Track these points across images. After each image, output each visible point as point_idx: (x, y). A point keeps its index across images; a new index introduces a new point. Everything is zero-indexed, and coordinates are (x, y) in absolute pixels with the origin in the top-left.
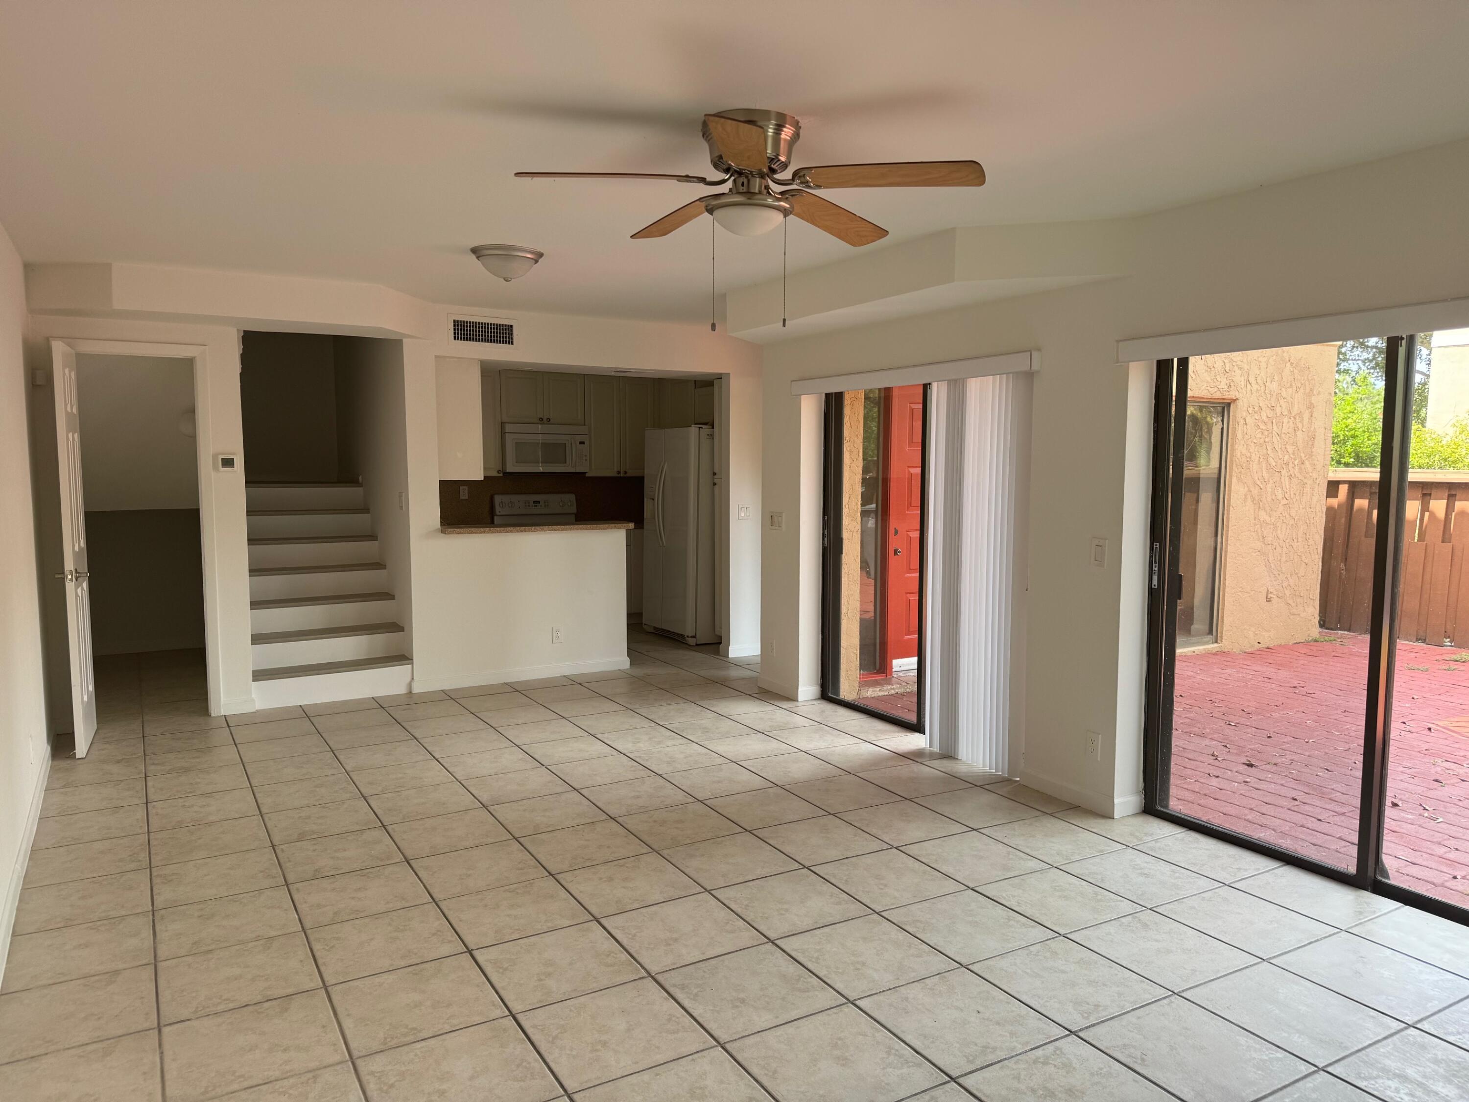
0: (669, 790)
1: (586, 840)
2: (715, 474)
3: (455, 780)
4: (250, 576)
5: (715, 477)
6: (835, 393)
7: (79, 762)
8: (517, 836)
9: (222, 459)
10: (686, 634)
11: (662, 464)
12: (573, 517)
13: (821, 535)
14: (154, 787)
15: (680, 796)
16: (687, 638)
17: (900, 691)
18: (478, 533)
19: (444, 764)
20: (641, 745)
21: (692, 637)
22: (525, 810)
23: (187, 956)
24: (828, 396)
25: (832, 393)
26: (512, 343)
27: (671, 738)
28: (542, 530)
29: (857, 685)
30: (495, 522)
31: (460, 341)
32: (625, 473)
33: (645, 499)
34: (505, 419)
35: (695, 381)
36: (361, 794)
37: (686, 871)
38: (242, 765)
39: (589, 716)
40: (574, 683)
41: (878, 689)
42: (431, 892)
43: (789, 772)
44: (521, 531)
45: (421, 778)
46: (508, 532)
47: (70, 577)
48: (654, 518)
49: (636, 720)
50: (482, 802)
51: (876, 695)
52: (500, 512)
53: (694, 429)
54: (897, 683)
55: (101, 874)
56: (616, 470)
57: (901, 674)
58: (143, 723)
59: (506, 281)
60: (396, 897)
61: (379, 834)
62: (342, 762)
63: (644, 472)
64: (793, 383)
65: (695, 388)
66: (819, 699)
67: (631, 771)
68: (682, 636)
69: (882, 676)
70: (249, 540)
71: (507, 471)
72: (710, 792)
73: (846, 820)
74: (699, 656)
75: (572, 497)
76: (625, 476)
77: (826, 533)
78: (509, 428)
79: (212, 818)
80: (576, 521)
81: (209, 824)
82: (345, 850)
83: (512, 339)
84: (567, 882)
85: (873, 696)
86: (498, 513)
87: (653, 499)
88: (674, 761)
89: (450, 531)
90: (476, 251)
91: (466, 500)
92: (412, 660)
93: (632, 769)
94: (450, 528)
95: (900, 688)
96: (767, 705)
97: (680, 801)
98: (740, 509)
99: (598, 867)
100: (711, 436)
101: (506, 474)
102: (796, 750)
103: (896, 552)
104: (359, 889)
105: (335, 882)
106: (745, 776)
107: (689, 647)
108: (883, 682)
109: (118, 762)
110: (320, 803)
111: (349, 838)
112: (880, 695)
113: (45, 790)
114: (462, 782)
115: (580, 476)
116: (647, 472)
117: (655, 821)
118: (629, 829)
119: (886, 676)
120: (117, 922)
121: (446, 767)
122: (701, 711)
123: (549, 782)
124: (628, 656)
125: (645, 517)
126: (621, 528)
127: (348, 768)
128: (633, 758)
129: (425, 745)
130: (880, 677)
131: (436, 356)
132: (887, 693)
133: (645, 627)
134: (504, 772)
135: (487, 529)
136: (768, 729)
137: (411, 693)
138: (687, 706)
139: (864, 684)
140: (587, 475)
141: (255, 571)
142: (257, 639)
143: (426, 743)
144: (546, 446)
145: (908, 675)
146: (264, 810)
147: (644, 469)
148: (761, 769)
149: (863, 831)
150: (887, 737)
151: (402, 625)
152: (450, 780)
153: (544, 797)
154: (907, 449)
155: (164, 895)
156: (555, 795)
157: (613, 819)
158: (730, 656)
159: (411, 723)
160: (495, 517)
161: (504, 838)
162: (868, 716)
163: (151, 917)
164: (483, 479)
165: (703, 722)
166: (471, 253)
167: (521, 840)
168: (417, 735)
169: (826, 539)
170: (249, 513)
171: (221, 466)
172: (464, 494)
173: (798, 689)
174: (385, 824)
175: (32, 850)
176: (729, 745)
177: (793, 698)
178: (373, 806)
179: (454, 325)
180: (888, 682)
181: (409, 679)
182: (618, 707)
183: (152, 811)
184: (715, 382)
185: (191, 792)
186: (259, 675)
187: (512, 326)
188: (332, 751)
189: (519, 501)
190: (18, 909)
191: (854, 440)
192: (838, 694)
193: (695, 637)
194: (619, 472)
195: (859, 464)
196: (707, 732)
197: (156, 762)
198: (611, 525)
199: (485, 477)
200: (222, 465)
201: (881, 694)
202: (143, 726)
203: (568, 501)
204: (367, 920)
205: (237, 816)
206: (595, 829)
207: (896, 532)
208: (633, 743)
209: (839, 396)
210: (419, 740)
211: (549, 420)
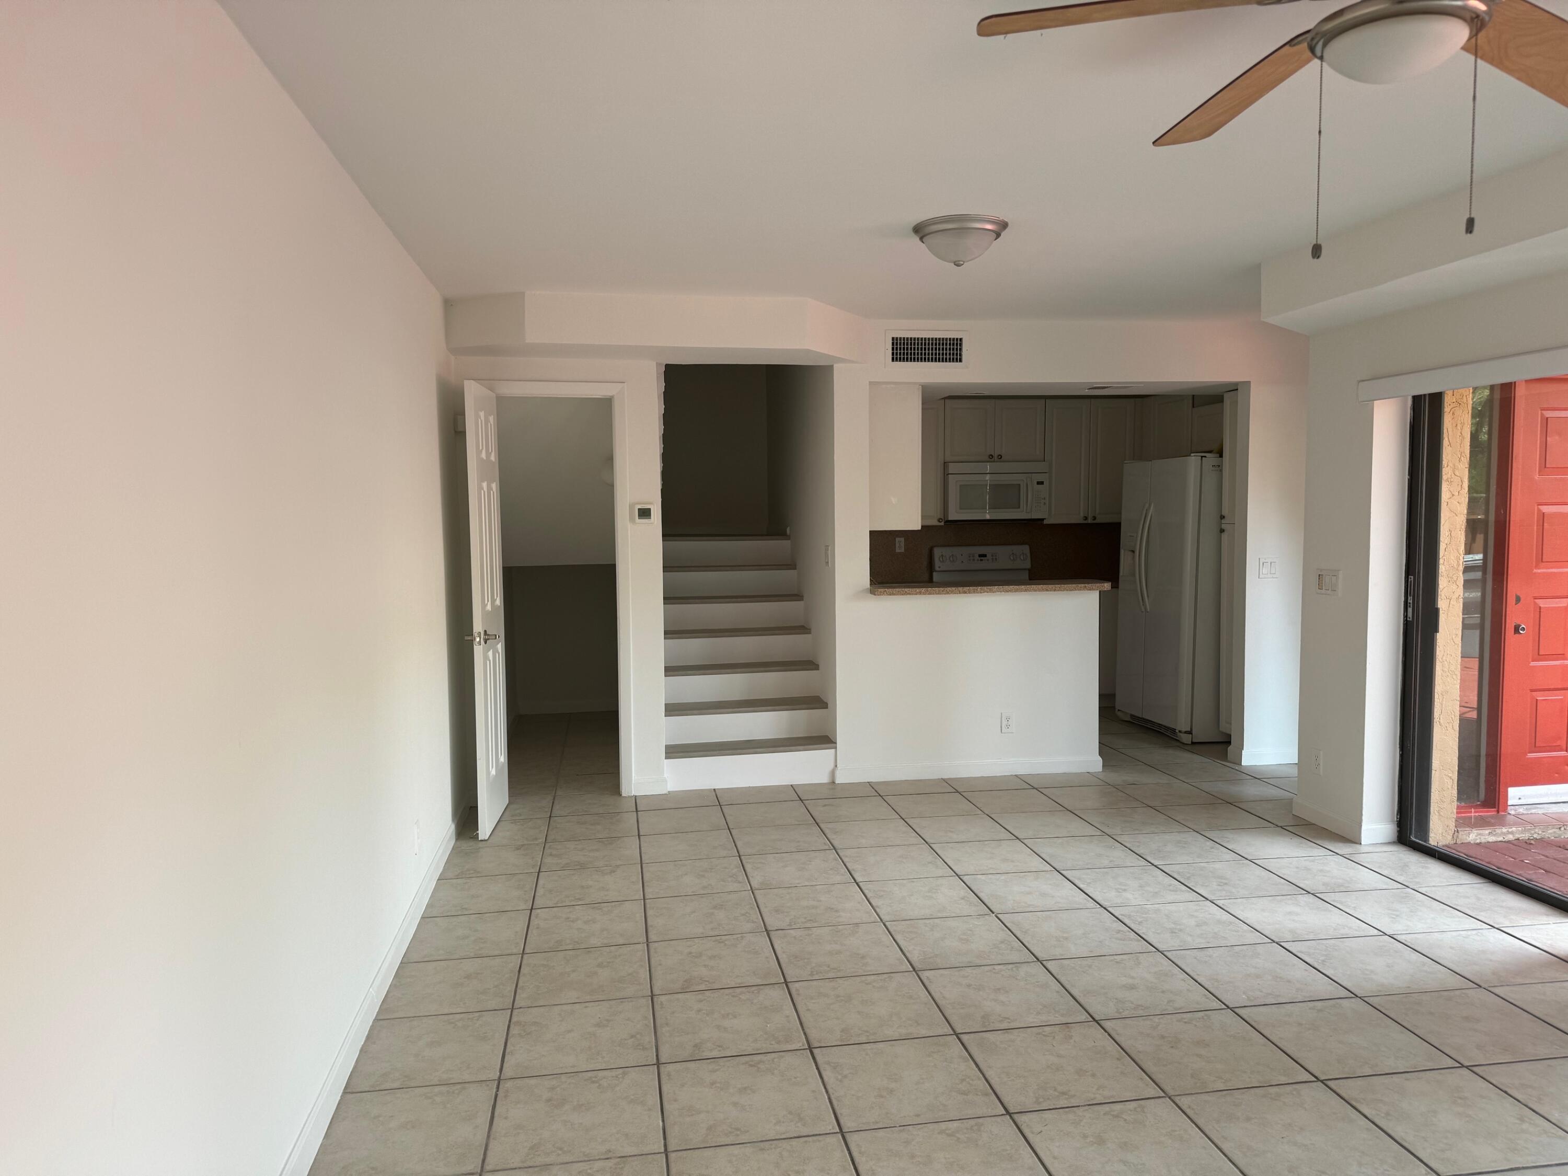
0: (1179, 982)
1: (1059, 1056)
2: (1222, 517)
3: (879, 920)
4: (665, 638)
5: (1223, 521)
6: (1430, 395)
7: (481, 844)
8: (958, 1031)
9: (639, 509)
10: (1178, 729)
11: (1147, 505)
12: (1026, 575)
13: (1403, 603)
14: (543, 888)
15: (1198, 997)
16: (1179, 734)
17: (1525, 836)
18: (913, 594)
19: (866, 892)
20: (1128, 895)
21: (1186, 732)
22: (969, 986)
23: (520, 1168)
24: (1417, 400)
25: (1425, 395)
26: (961, 361)
27: (1171, 888)
28: (991, 591)
29: (1452, 824)
30: (934, 580)
31: (898, 363)
32: (1095, 518)
33: (1122, 552)
34: (947, 459)
35: (1193, 396)
36: (765, 925)
37: (1224, 1147)
38: (640, 865)
39: (1052, 840)
40: (1031, 787)
41: (1487, 832)
42: (838, 1112)
43: (1372, 972)
44: (965, 592)
45: (837, 911)
46: (948, 593)
47: (478, 639)
48: (1134, 575)
49: (1118, 854)
50: (913, 963)
51: (1483, 841)
52: (939, 567)
53: (1193, 461)
54: (1515, 824)
55: (459, 1010)
56: (1082, 515)
57: (1521, 810)
58: (554, 799)
59: (958, 265)
60: (790, 1113)
61: (778, 995)
62: (748, 874)
63: (1121, 518)
64: (1361, 383)
65: (1193, 407)
66: (1394, 842)
67: (1117, 939)
68: (1173, 730)
69: (1492, 811)
70: (665, 598)
71: (949, 519)
72: (1244, 993)
73: (1494, 1082)
74: (1195, 760)
75: (1026, 549)
76: (1095, 522)
77: (1410, 600)
78: (952, 468)
79: (594, 941)
80: (1030, 579)
81: (588, 950)
82: (735, 1017)
83: (961, 355)
84: (1033, 1133)
85: (1478, 841)
86: (937, 569)
87: (1133, 552)
88: (1181, 930)
89: (881, 592)
90: (921, 231)
91: (900, 553)
92: (836, 743)
93: (1119, 935)
94: (880, 588)
95: (1522, 832)
96: (1311, 847)
97: (1198, 1003)
98: (1262, 564)
99: (1079, 1111)
100: (1219, 468)
101: (948, 522)
102: (1376, 932)
103: (1517, 629)
104: (743, 1090)
105: (717, 1070)
106: (1299, 971)
107: (1182, 746)
108: (1493, 821)
109: (518, 848)
110: (716, 933)
111: (743, 997)
112: (1491, 841)
113: (438, 880)
114: (887, 923)
115: (1036, 523)
116: (1126, 518)
117: (1163, 1037)
118: (1123, 1045)
119: (1498, 812)
120: (457, 1092)
121: (868, 896)
122: (1212, 848)
123: (1002, 942)
124: (1099, 755)
125: (1121, 574)
126: (1093, 589)
127: (755, 884)
128: (1120, 917)
129: (845, 860)
130: (1489, 813)
131: (871, 383)
132: (1501, 839)
133: (1119, 714)
134: (940, 915)
135: (923, 590)
136: (1322, 889)
137: (833, 782)
138: (1190, 837)
139: (1462, 822)
140: (1045, 522)
141: (669, 633)
142: (672, 709)
143: (847, 857)
144: (996, 488)
145: (1533, 811)
146: (653, 937)
147: (1120, 513)
148: (1323, 961)
149: (1534, 1111)
150: (1527, 922)
151: (826, 701)
152: (873, 920)
153: (996, 967)
154: (1537, 477)
155: (518, 1057)
156: (1011, 966)
157: (1097, 1022)
158: (1245, 762)
159: (830, 825)
160: (934, 574)
161: (940, 1032)
162: (1487, 881)
163: (495, 1090)
164: (920, 529)
165: (1217, 866)
166: (913, 234)
167: (965, 1038)
168: (836, 843)
169: (1410, 610)
170: (666, 568)
171: (637, 517)
172: (900, 546)
173: (1361, 826)
174: (788, 980)
175: (401, 963)
176: (1263, 910)
177: (1354, 840)
178: (776, 947)
179: (893, 344)
180: (1502, 824)
181: (832, 765)
182: (1091, 830)
183: (534, 922)
184: (1226, 396)
185: (580, 899)
186: (674, 751)
187: (961, 339)
188: (740, 856)
189: (962, 553)
190: (362, 1051)
191: (1454, 465)
192: (1426, 839)
193: (1190, 732)
194: (1086, 518)
195: (1463, 499)
196: (1226, 884)
197: (554, 852)
198: (1080, 585)
199: (922, 526)
200: (639, 516)
201: (1492, 839)
202: (553, 803)
203: (1020, 555)
204: (748, 1150)
205: (621, 941)
206: (1071, 1037)
207: (1518, 600)
208: (1117, 890)
209: (1436, 400)
210: (838, 851)
211: (1000, 457)
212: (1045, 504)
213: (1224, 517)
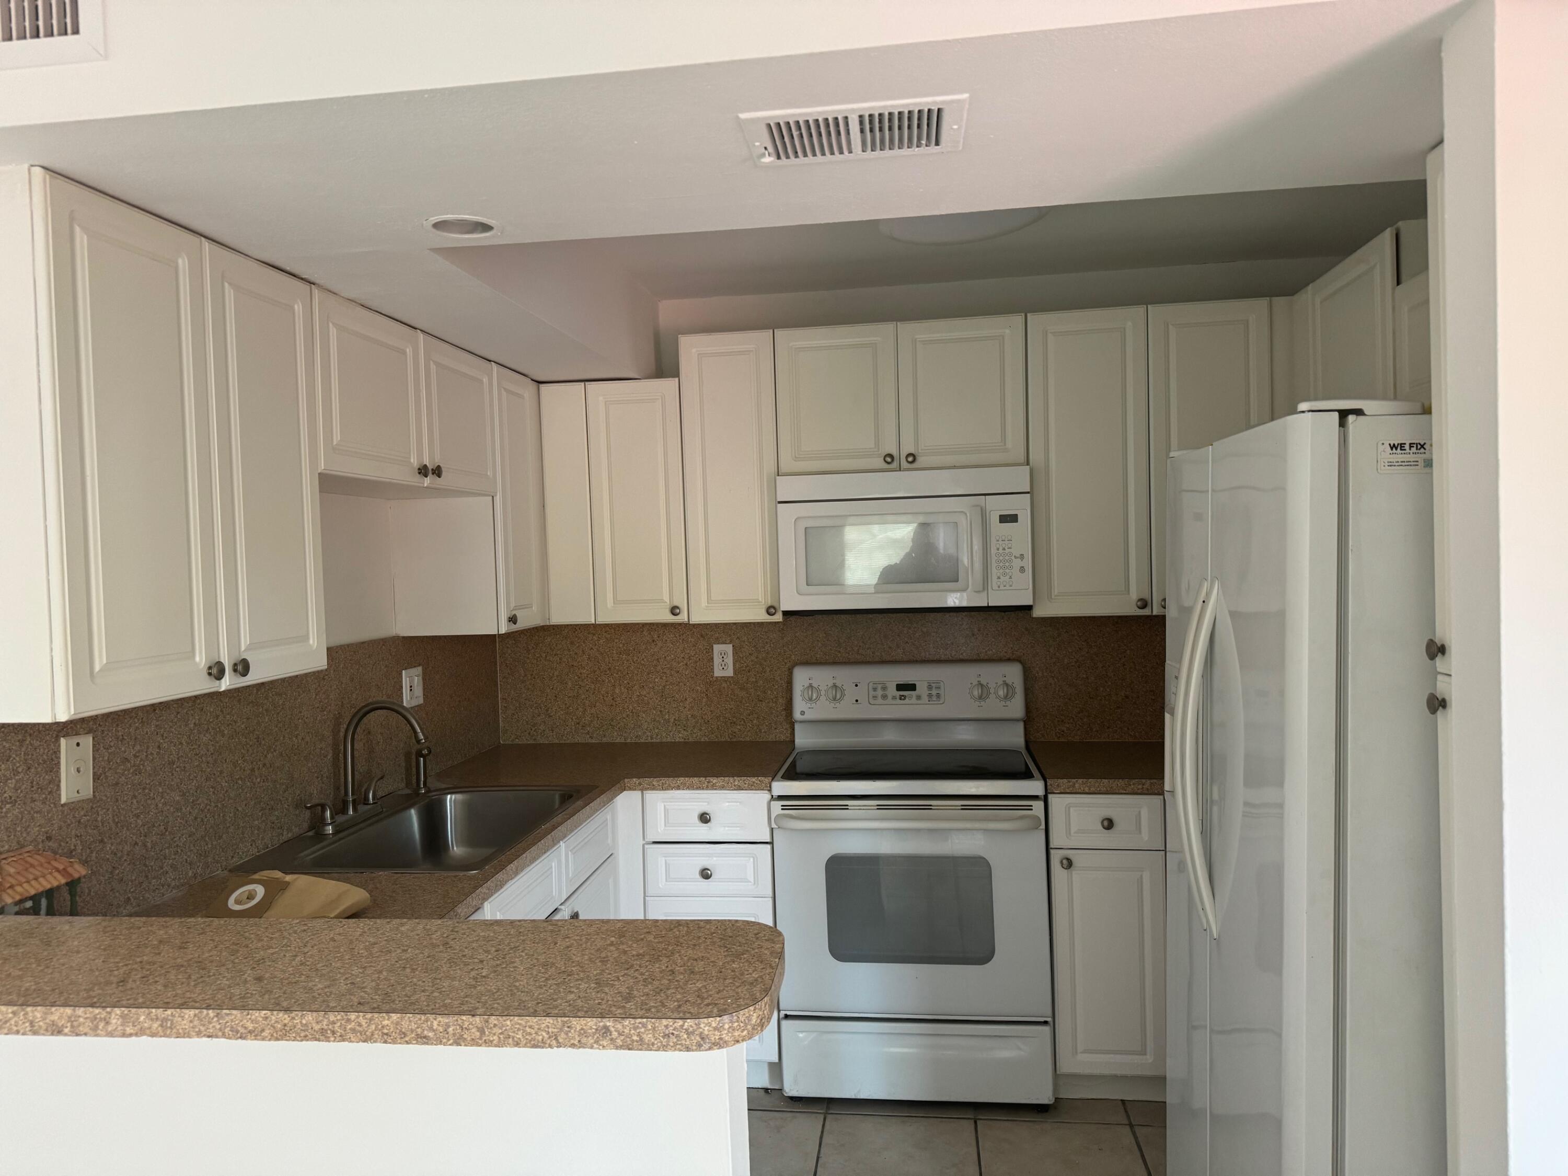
52: (802, 713)
56: (1134, 596)
65: (1397, 283)
71: (791, 609)
75: (1013, 673)
86: (798, 717)
91: (726, 679)
101: (789, 615)
140: (1038, 613)
160: (796, 725)
189: (855, 683)
194: (1145, 604)
211: (910, 459)
212: (1022, 570)
213: (1442, 650)
